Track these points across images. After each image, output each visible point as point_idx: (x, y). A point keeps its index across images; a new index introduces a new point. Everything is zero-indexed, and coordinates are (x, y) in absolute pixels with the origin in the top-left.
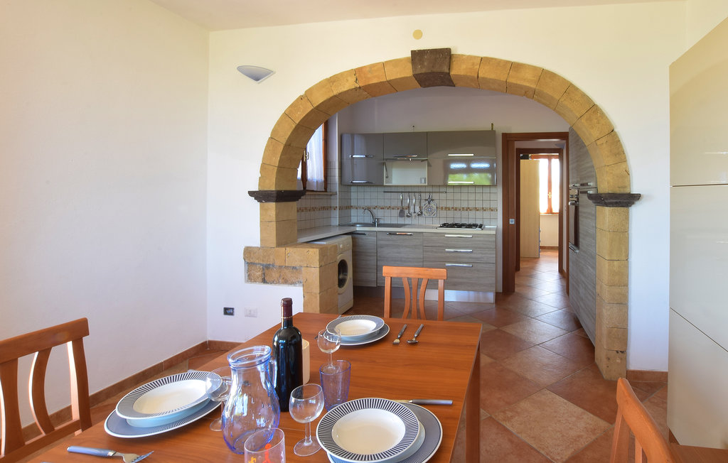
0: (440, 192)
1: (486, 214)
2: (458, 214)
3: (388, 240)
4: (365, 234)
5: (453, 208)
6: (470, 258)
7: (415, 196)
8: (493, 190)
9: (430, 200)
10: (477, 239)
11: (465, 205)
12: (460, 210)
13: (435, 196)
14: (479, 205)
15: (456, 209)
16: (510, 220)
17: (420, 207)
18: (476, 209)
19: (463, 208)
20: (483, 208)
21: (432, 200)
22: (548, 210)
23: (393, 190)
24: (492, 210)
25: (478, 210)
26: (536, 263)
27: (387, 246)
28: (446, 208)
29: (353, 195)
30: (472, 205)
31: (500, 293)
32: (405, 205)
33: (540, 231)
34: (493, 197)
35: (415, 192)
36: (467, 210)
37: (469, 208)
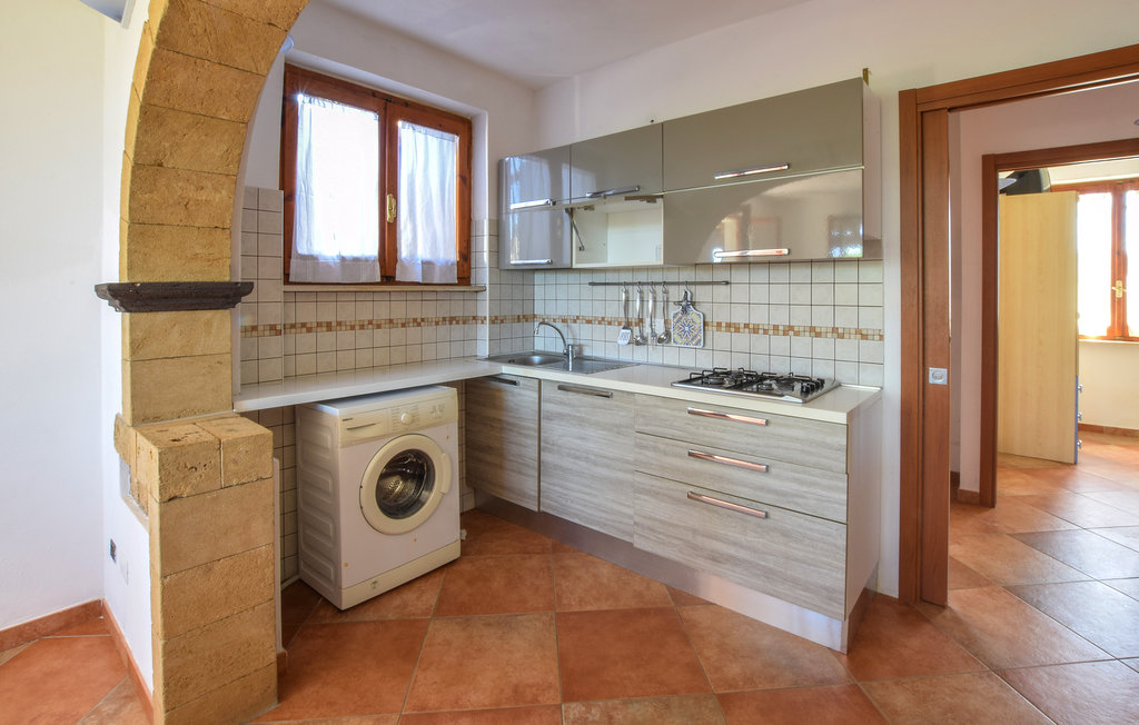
0: (712, 283)
1: (846, 348)
2: (760, 343)
3: (561, 403)
4: (514, 383)
5: (746, 326)
6: (761, 489)
7: (654, 292)
8: (869, 273)
9: (688, 304)
10: (784, 431)
11: (781, 319)
12: (766, 332)
13: (701, 294)
14: (823, 320)
15: (755, 330)
16: (932, 370)
17: (666, 322)
18: (815, 332)
19: (776, 328)
20: (835, 330)
21: (693, 304)
22: (1110, 330)
23: (611, 278)
24: (864, 337)
25: (818, 335)
26: (1061, 482)
27: (561, 416)
28: (729, 325)
29: (539, 292)
30: (800, 318)
31: (886, 599)
32: (633, 315)
33: (1077, 390)
34: (868, 296)
35: (653, 284)
36: (785, 333)
37: (791, 328)
